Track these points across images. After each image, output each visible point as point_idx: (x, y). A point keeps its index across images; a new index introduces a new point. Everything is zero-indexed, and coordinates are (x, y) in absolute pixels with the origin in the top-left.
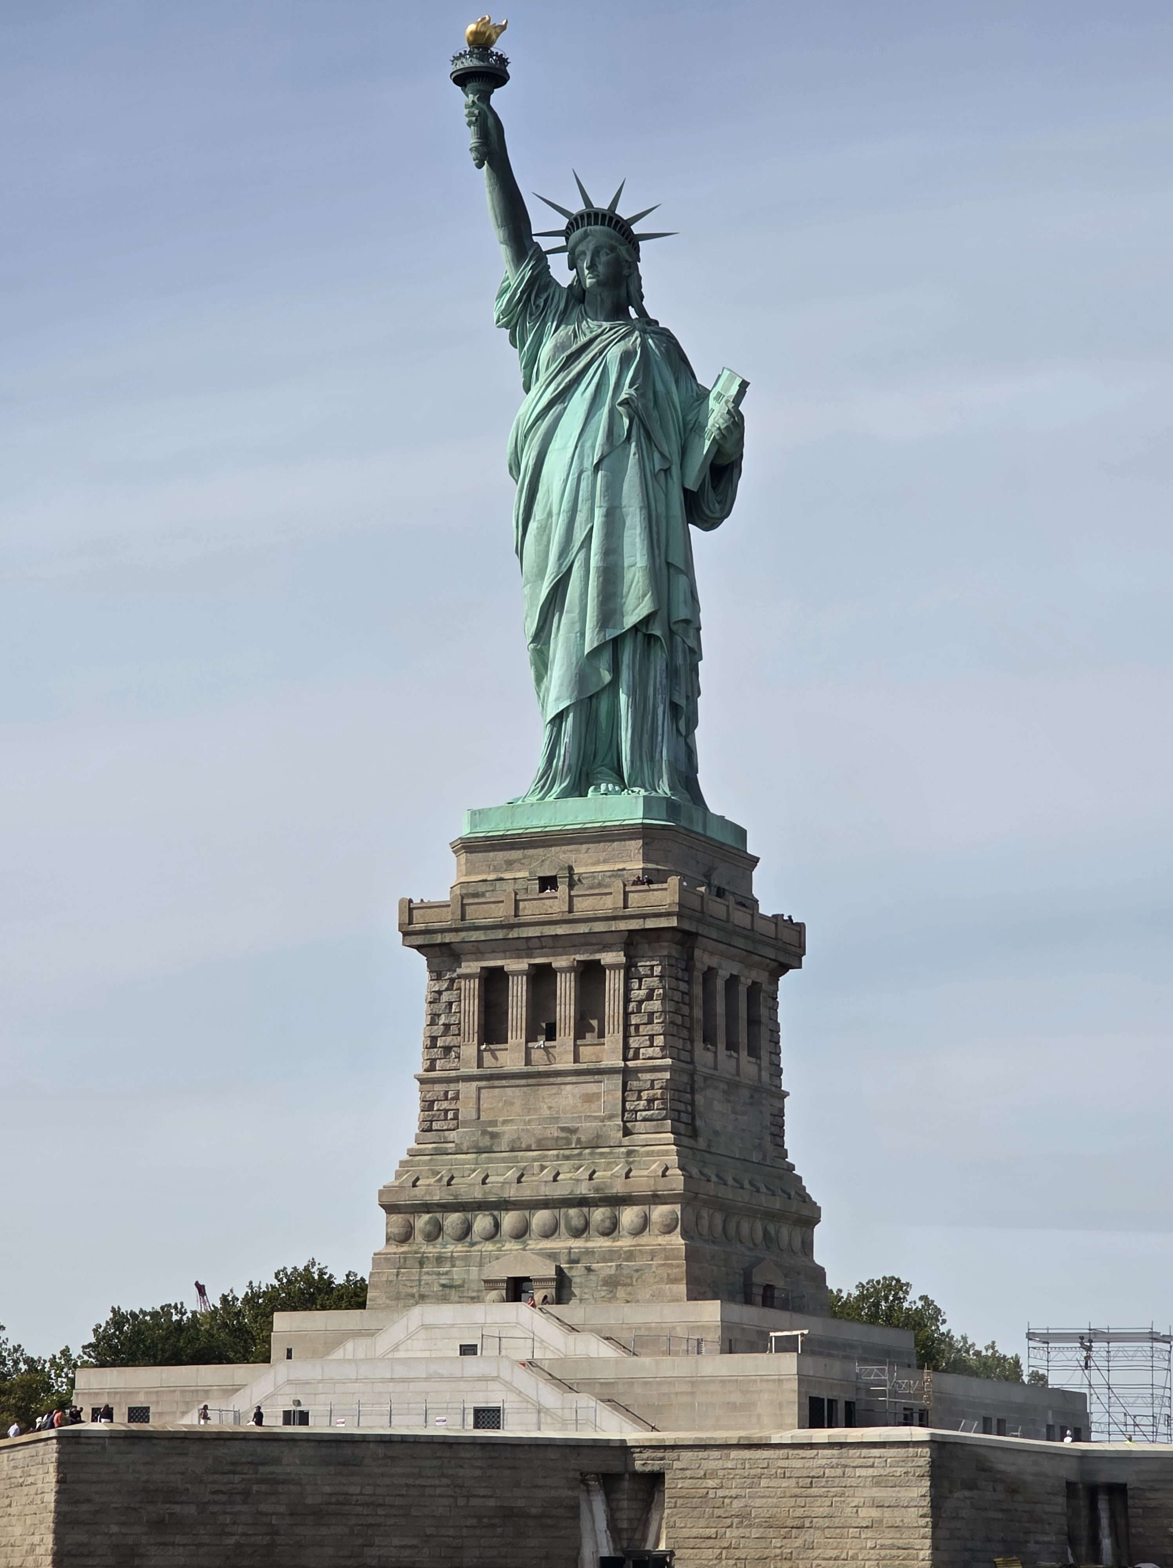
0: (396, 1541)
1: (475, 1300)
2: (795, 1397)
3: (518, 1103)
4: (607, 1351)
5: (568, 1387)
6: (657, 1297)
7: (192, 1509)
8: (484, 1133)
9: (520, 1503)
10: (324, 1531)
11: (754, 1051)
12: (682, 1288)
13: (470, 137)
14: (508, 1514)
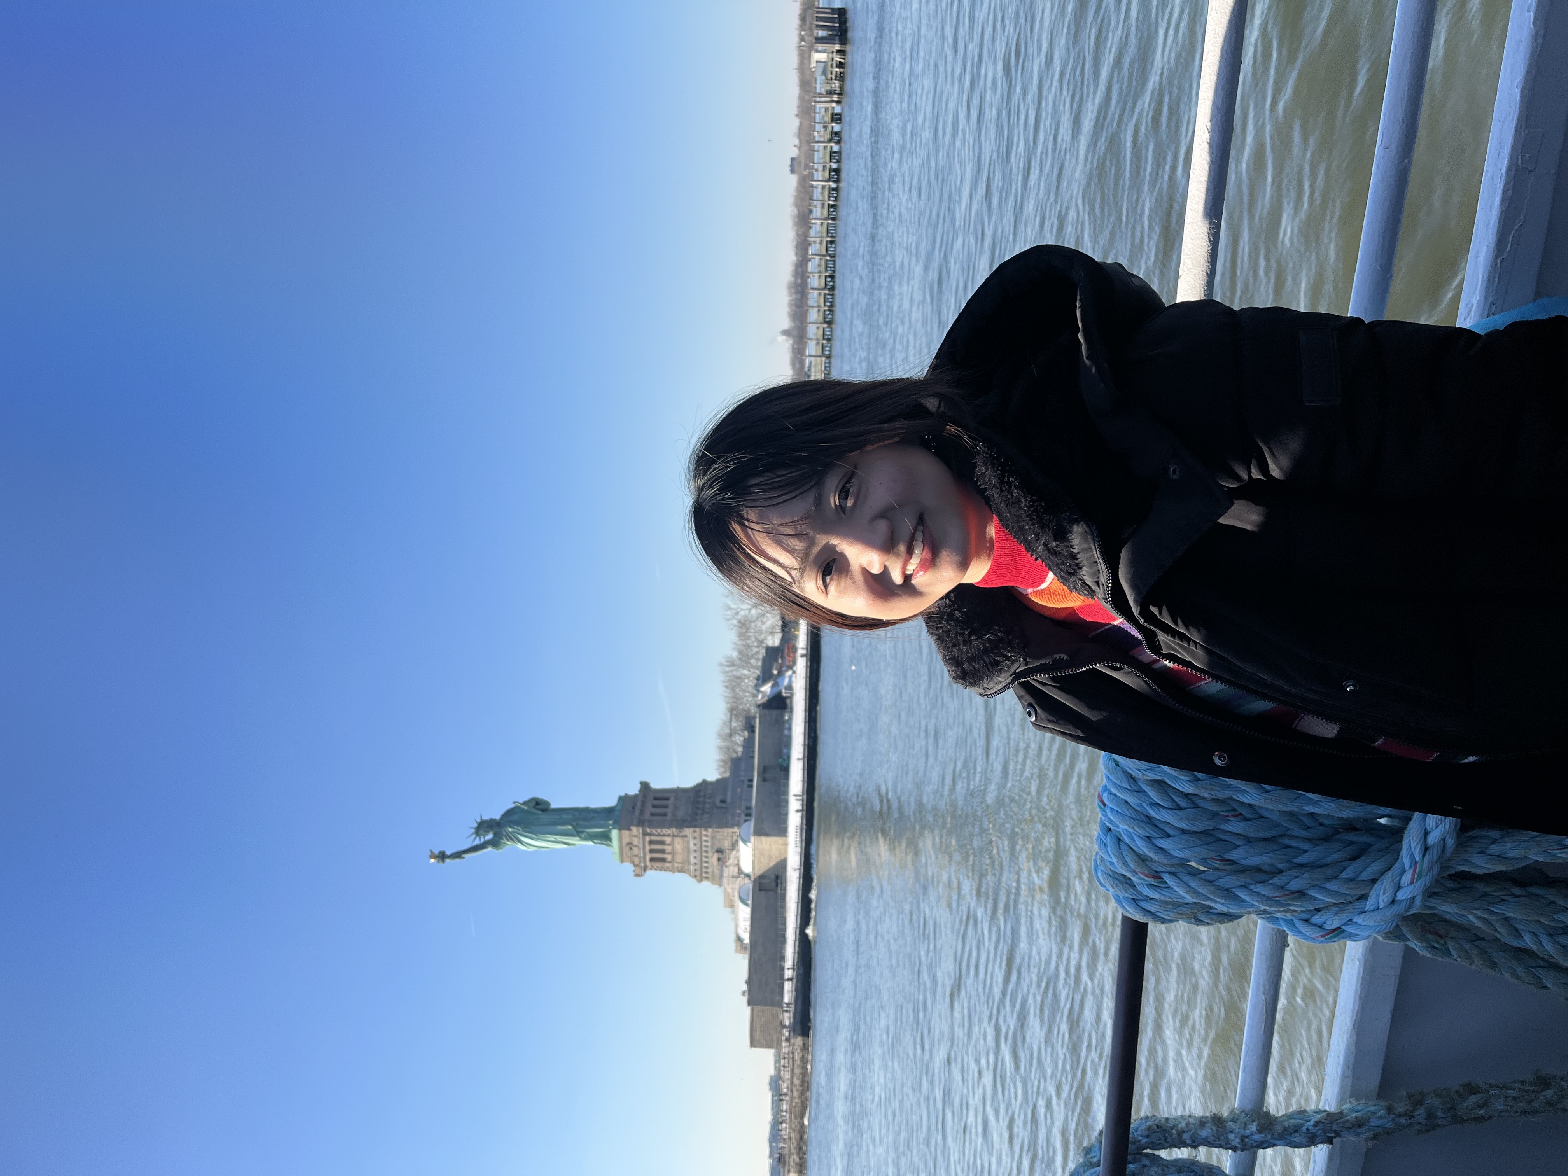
3: (678, 856)
8: (685, 863)
11: (667, 799)
13: (457, 860)
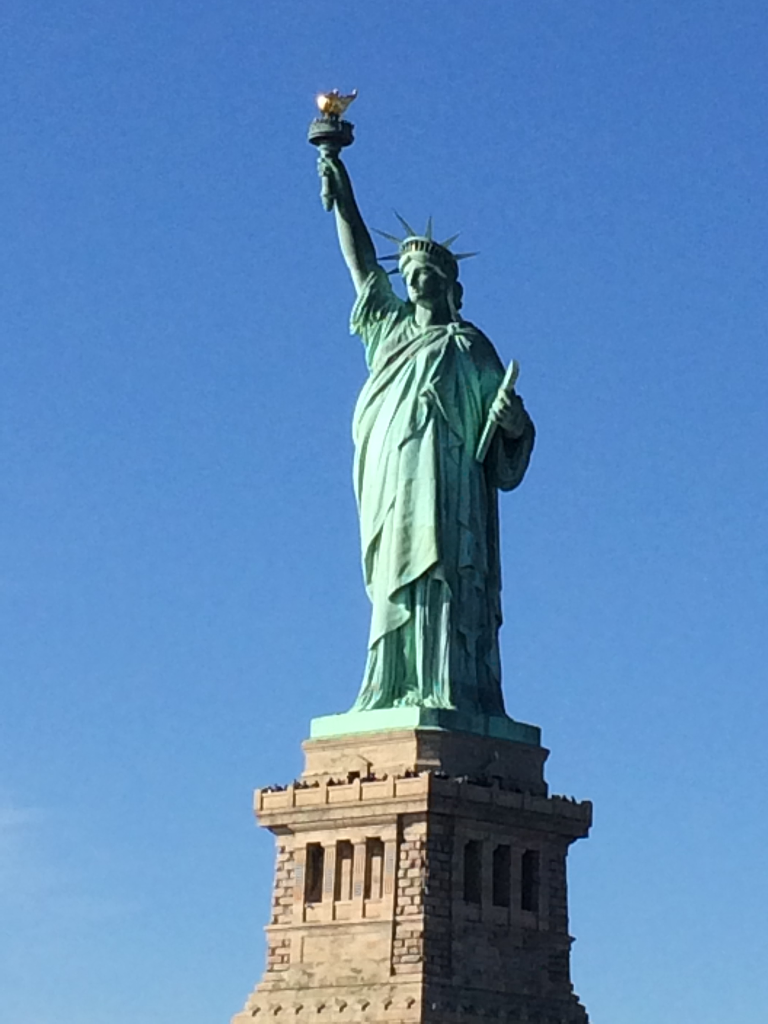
3: (327, 949)
8: (304, 973)
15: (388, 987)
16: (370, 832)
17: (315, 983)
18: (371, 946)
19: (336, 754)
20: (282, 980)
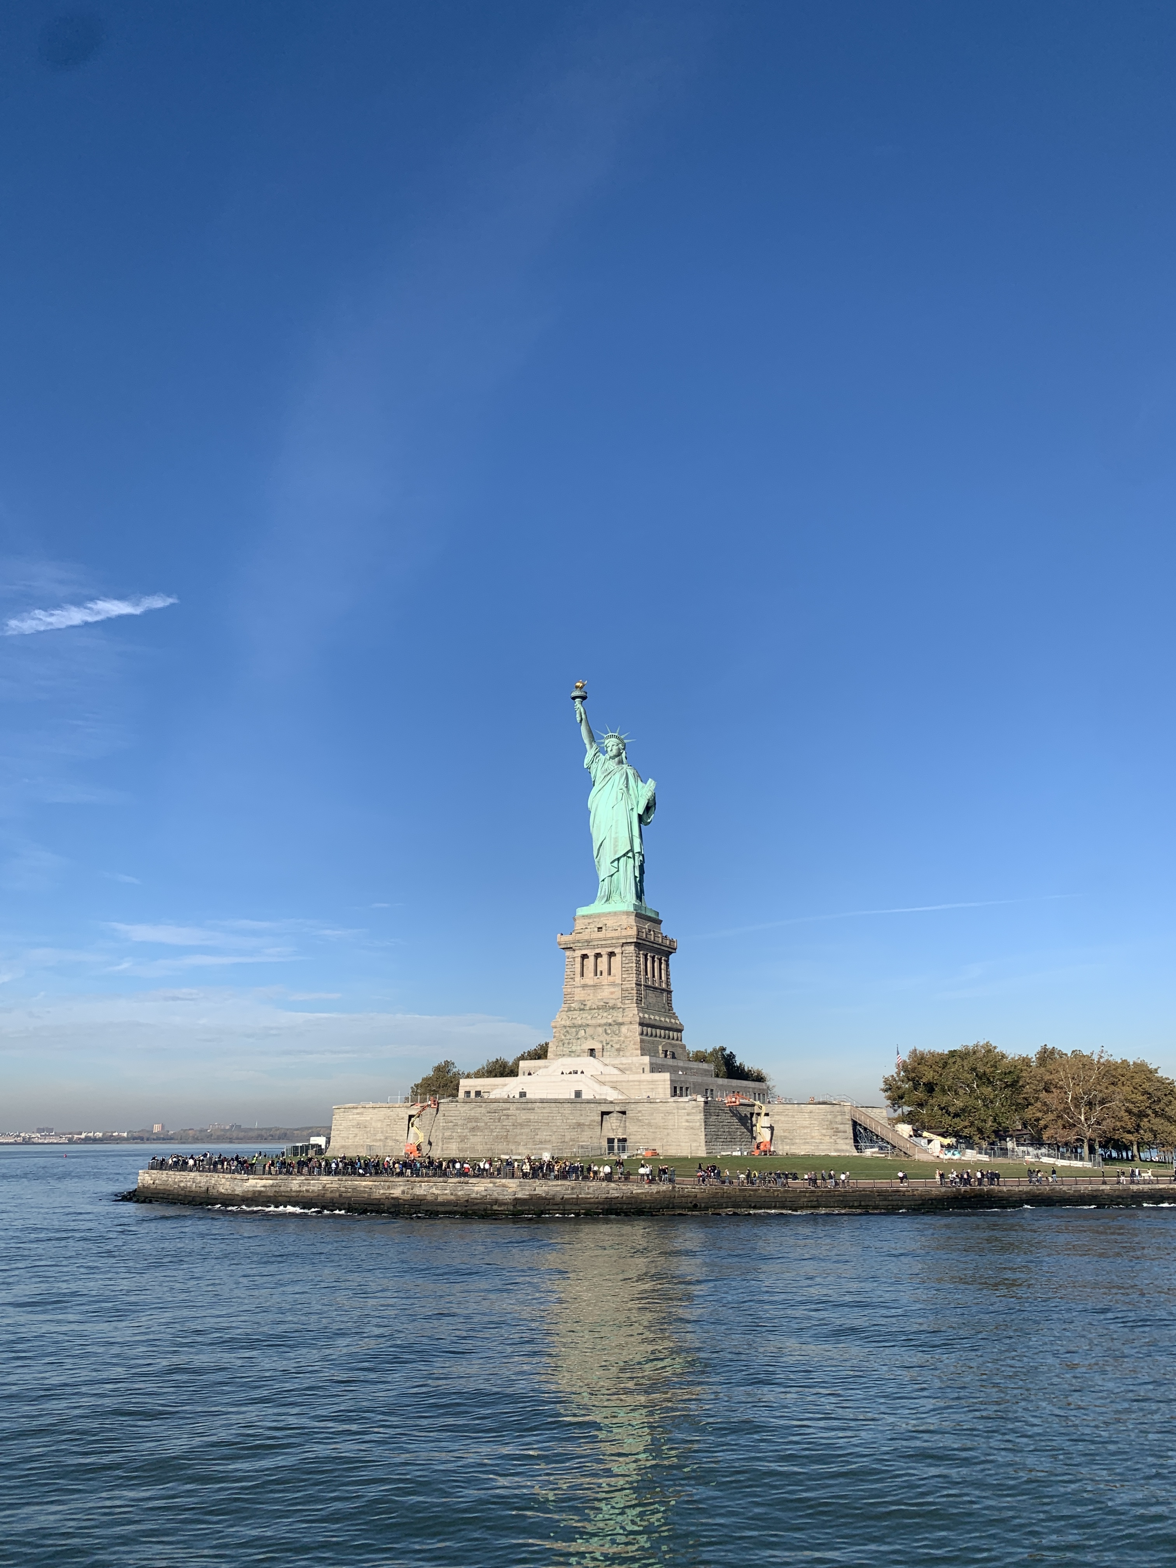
0: (545, 1134)
1: (578, 1056)
2: (669, 1086)
3: (591, 995)
4: (616, 1072)
5: (603, 1083)
6: (632, 1055)
7: (483, 1124)
8: (582, 1004)
9: (583, 1121)
10: (523, 1131)
11: (661, 978)
12: (639, 1052)
14: (579, 1125)
15: (621, 1010)
16: (610, 950)
17: (587, 1008)
18: (612, 993)
19: (591, 921)
20: (571, 1007)
